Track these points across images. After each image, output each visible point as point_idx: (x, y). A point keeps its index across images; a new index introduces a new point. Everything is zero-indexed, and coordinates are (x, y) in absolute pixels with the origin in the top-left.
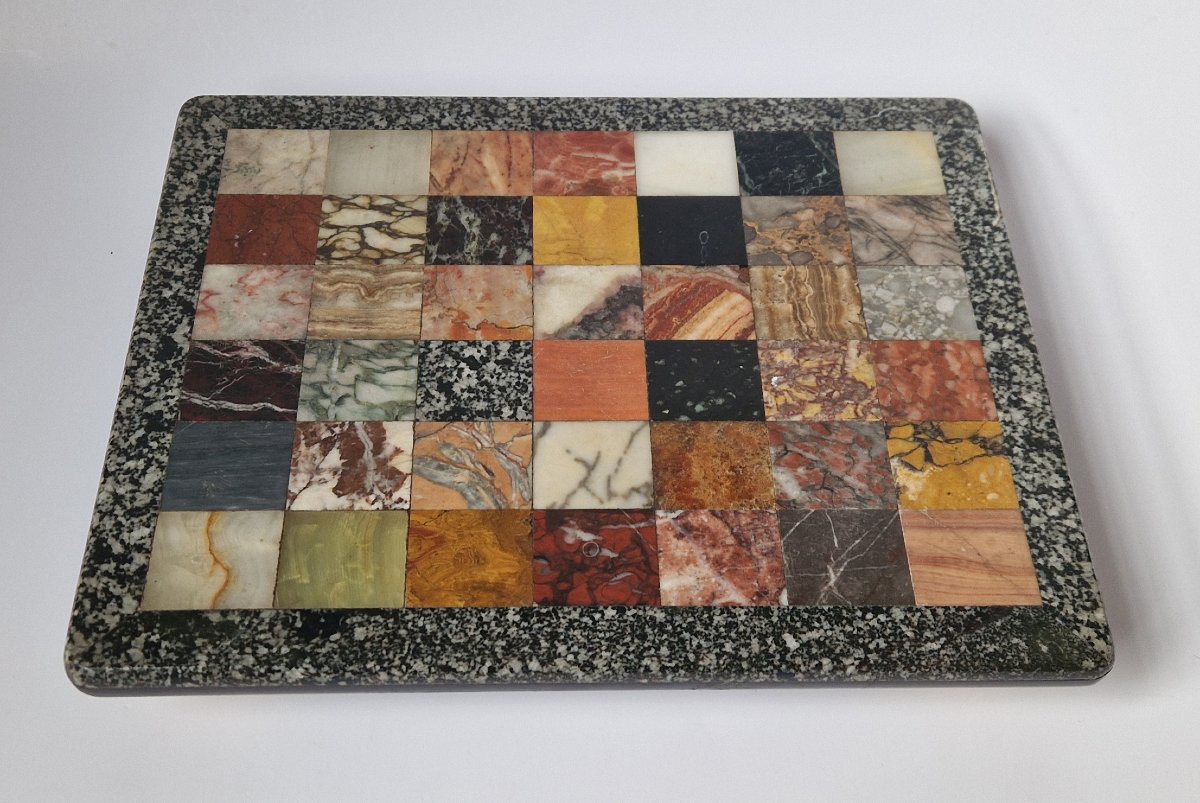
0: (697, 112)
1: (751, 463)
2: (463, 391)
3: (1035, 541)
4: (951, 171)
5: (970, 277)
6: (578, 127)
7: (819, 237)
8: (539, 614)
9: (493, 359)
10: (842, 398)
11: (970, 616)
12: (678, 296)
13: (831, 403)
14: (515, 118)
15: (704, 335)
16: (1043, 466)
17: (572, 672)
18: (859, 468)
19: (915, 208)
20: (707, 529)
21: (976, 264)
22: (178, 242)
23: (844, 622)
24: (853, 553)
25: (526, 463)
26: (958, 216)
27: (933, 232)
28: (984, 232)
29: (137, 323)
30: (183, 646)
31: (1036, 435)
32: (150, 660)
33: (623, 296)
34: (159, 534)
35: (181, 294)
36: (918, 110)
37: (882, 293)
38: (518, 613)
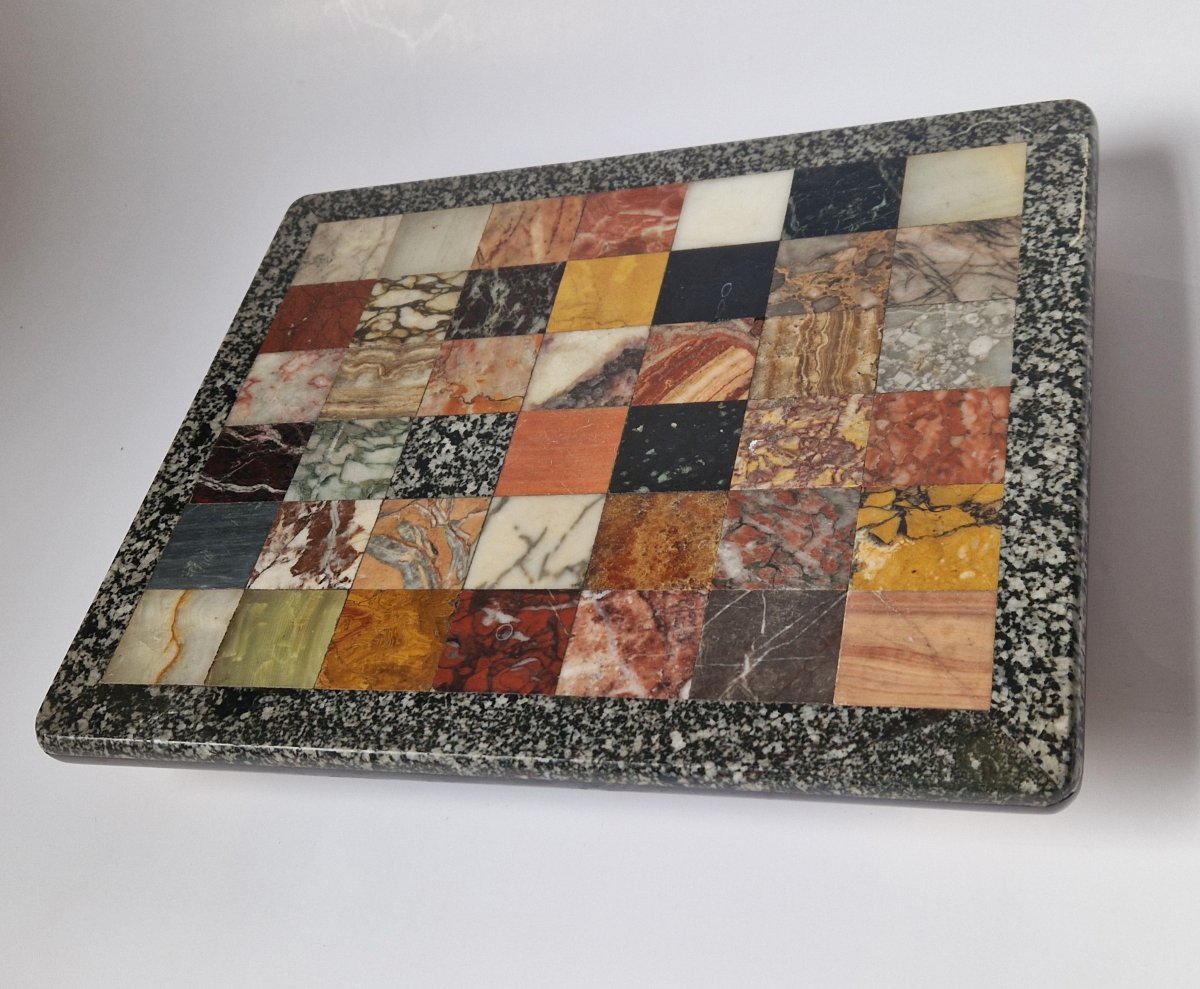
0: (762, 153)
1: (698, 537)
2: (437, 467)
3: (1004, 629)
4: (1036, 187)
5: (1020, 311)
6: (634, 184)
7: (854, 277)
8: (433, 699)
9: (476, 433)
10: (823, 461)
11: (894, 720)
13: (809, 468)
14: (576, 182)
15: (694, 396)
16: (1043, 538)
17: (449, 763)
18: (817, 542)
19: (978, 235)
20: (628, 611)
21: (1033, 295)
22: (244, 334)
24: (779, 640)
25: (472, 541)
26: (1028, 240)
27: (990, 261)
28: (1056, 255)
29: (188, 413)
30: (121, 719)
31: (1046, 499)
32: (91, 731)
33: (623, 360)
34: (138, 612)
35: (230, 383)
36: (1018, 119)
37: (907, 338)
38: (414, 698)
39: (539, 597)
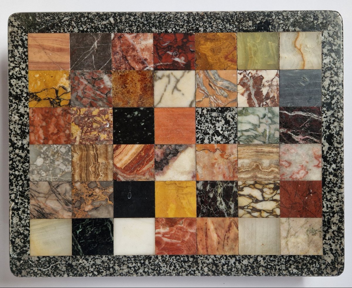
0: (128, 267)
1: (119, 89)
2: (221, 121)
3: (26, 58)
4: (26, 233)
5: (28, 176)
6: (178, 257)
7: (84, 196)
8: (193, 30)
9: (210, 135)
10: (84, 118)
11: (52, 29)
12: (141, 165)
13: (88, 115)
14: (204, 263)
15: (132, 147)
16: (17, 88)
18: (82, 87)
19: (44, 212)
20: (137, 63)
21: (25, 182)
22: (334, 192)
23: (94, 27)
24: (88, 53)
25: (198, 89)
26: (27, 208)
27: (39, 199)
28: (18, 199)
29: (343, 151)
30: (306, 19)
31: (17, 101)
33: (162, 166)
34: (320, 60)
35: (329, 166)
36: (34, 269)
37: (63, 167)
38: (200, 31)
39: (167, 68)
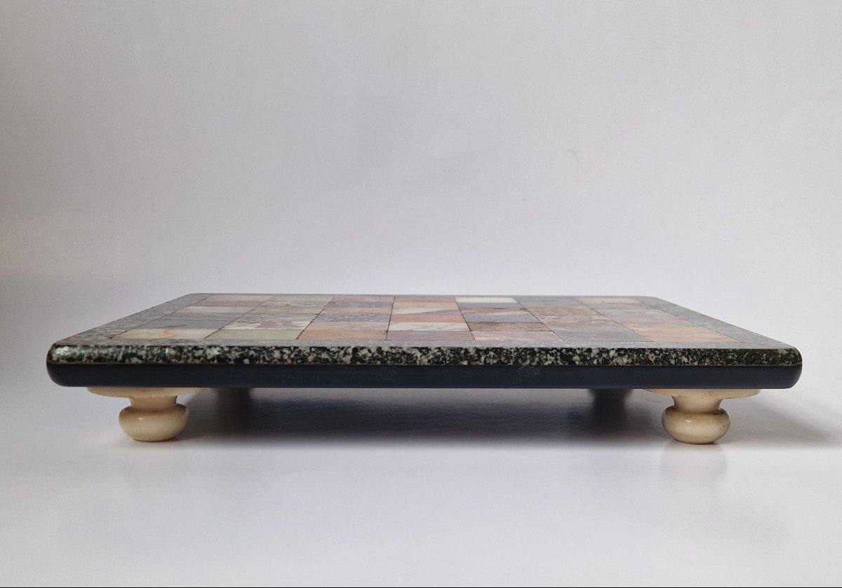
17: (413, 353)
